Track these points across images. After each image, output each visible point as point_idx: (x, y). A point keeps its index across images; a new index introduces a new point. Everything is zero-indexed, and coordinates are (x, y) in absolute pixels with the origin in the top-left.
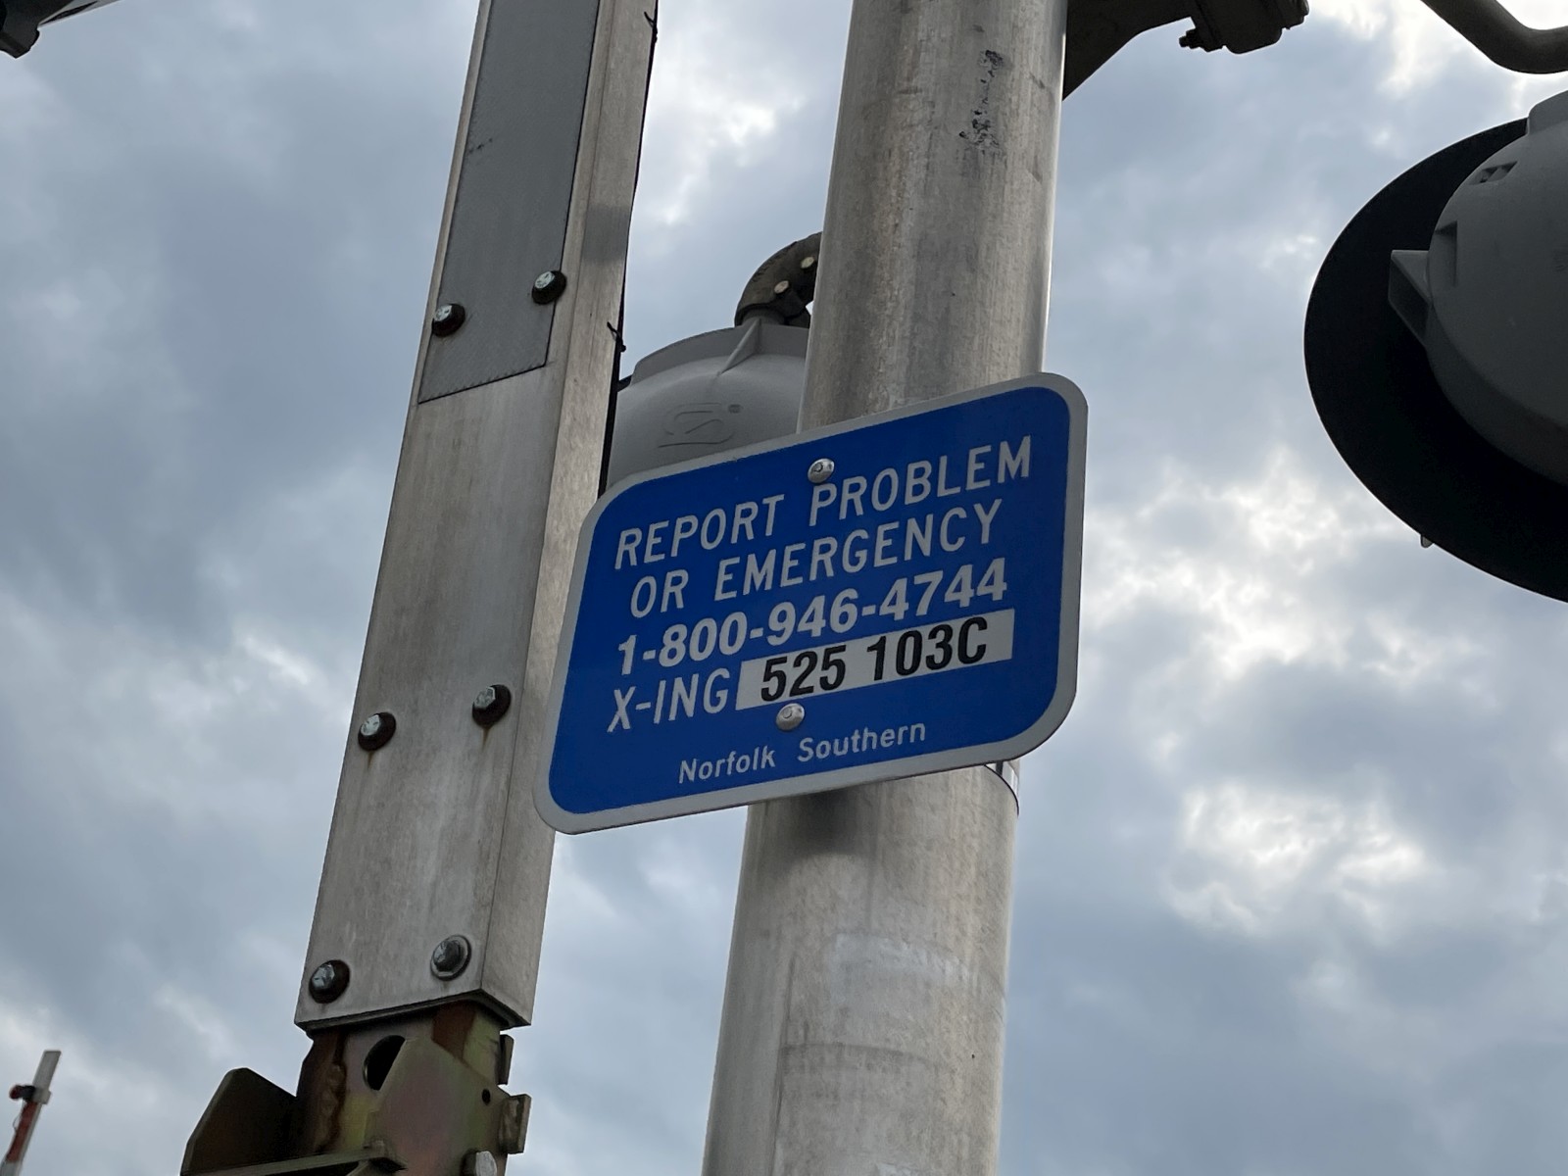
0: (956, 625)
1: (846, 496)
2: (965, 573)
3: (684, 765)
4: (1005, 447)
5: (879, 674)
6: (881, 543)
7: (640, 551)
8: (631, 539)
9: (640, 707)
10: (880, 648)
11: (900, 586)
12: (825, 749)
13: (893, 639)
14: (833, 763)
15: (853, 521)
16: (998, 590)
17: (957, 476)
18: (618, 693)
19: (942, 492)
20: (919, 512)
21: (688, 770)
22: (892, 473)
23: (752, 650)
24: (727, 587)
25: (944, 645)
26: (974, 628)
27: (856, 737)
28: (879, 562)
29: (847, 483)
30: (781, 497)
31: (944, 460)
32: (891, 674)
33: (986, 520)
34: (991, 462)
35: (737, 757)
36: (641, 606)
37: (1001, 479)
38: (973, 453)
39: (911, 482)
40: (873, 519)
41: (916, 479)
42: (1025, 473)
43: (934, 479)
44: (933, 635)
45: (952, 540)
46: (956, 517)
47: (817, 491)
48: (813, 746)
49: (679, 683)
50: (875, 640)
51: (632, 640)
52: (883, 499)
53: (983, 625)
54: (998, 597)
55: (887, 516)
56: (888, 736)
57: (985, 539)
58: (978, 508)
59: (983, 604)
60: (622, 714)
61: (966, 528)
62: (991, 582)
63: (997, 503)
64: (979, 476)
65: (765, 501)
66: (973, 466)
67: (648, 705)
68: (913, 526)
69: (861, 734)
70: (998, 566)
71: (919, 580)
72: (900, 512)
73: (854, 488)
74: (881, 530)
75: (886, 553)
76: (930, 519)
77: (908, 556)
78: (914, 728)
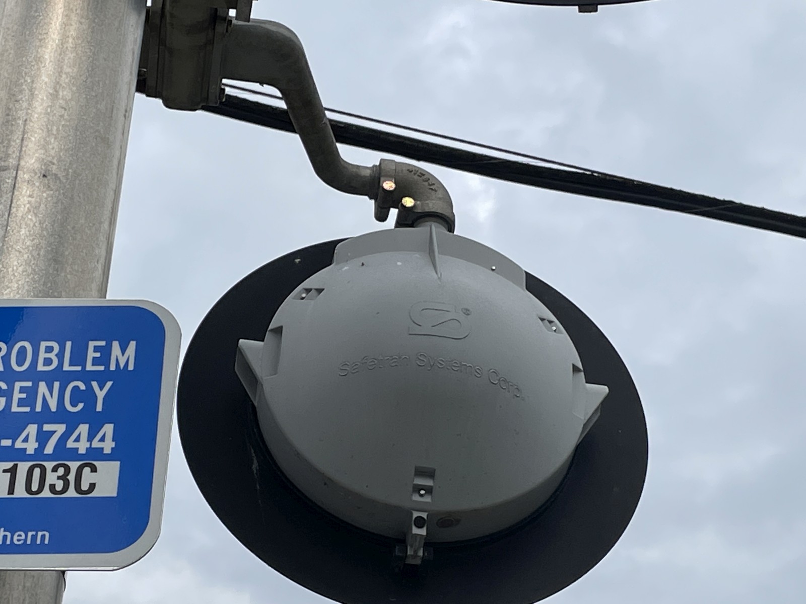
0: (74, 465)
2: (83, 429)
4: (116, 345)
5: (11, 490)
6: (17, 395)
10: (13, 471)
11: (32, 429)
13: (23, 468)
16: (108, 446)
17: (79, 357)
19: (66, 367)
20: (49, 377)
22: (27, 344)
25: (64, 478)
26: (87, 470)
28: (15, 408)
31: (69, 344)
32: (20, 492)
33: (101, 395)
34: (105, 355)
37: (113, 367)
38: (92, 344)
39: (42, 355)
40: (11, 376)
41: (47, 354)
42: (131, 367)
43: (60, 356)
44: (55, 469)
45: (74, 405)
46: (76, 388)
50: (9, 465)
52: (20, 363)
53: (94, 469)
54: (107, 451)
55: (22, 376)
56: (18, 538)
57: (99, 408)
58: (95, 384)
59: (96, 454)
61: (88, 397)
62: (102, 439)
63: (109, 384)
64: (95, 362)
66: (91, 354)
68: (43, 387)
70: (108, 429)
71: (47, 427)
72: (33, 374)
74: (18, 385)
75: (21, 403)
76: (57, 385)
77: (38, 409)
78: (40, 534)
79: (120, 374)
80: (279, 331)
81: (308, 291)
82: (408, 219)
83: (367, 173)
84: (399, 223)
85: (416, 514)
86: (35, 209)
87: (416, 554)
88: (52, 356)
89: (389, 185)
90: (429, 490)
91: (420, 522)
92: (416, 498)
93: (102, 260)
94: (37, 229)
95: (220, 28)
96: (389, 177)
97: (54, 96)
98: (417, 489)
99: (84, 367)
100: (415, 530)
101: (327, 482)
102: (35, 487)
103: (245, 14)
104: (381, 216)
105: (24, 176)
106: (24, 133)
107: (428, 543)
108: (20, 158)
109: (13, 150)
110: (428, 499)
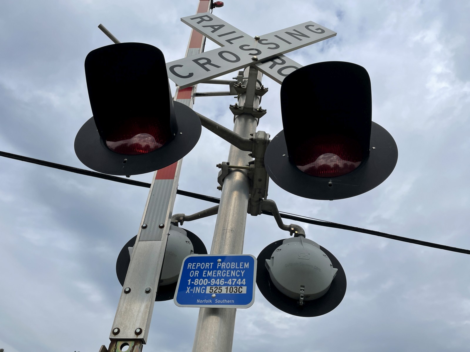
0: (238, 287)
1: (222, 265)
2: (240, 280)
3: (198, 300)
4: (245, 263)
5: (227, 292)
6: (228, 273)
7: (192, 267)
8: (190, 265)
9: (191, 290)
10: (227, 288)
11: (230, 280)
12: (219, 301)
13: (229, 287)
14: (220, 304)
15: (223, 269)
16: (244, 283)
17: (238, 266)
18: (188, 287)
19: (236, 268)
20: (233, 270)
21: (198, 301)
22: (229, 263)
23: (208, 285)
24: (205, 275)
25: (236, 290)
26: (241, 288)
27: (224, 301)
28: (227, 276)
29: (223, 263)
30: (213, 263)
31: (237, 263)
32: (228, 292)
33: (243, 273)
34: (243, 265)
35: (206, 300)
36: (192, 275)
37: (245, 268)
38: (241, 263)
39: (232, 265)
40: (226, 269)
41: (233, 265)
42: (248, 268)
43: (235, 265)
44: (235, 288)
45: (238, 275)
46: (238, 272)
47: (218, 263)
48: (218, 301)
49: (197, 288)
50: (226, 287)
51: (190, 280)
52: (228, 267)
53: (242, 288)
54: (244, 284)
55: (228, 269)
56: (228, 301)
57: (242, 276)
58: (241, 271)
59: (242, 285)
60: (188, 291)
61: (240, 273)
62: (243, 282)
63: (244, 271)
64: (242, 267)
65: (211, 263)
66: (241, 265)
67: (192, 290)
68: (232, 272)
69: (225, 300)
70: (244, 280)
71: (233, 279)
72: (230, 269)
73: (224, 264)
74: (228, 271)
75: (228, 275)
76: (235, 271)
77: (231, 276)
78: (232, 301)
79: (246, 269)
80: (273, 258)
81: (278, 250)
82: (296, 235)
83: (288, 227)
84: (295, 236)
85: (301, 295)
86: (230, 237)
87: (301, 303)
88: (234, 265)
89: (292, 229)
90: (304, 290)
91: (302, 297)
92: (301, 292)
93: (242, 246)
94: (230, 241)
95: (261, 201)
96: (292, 227)
97: (233, 216)
98: (301, 290)
99: (239, 268)
100: (301, 298)
101: (284, 288)
102: (231, 291)
103: (266, 199)
104: (291, 235)
105: (228, 231)
106: (228, 223)
107: (304, 301)
108: (227, 227)
109: (226, 226)
110: (303, 292)
